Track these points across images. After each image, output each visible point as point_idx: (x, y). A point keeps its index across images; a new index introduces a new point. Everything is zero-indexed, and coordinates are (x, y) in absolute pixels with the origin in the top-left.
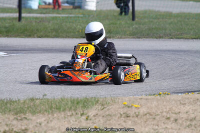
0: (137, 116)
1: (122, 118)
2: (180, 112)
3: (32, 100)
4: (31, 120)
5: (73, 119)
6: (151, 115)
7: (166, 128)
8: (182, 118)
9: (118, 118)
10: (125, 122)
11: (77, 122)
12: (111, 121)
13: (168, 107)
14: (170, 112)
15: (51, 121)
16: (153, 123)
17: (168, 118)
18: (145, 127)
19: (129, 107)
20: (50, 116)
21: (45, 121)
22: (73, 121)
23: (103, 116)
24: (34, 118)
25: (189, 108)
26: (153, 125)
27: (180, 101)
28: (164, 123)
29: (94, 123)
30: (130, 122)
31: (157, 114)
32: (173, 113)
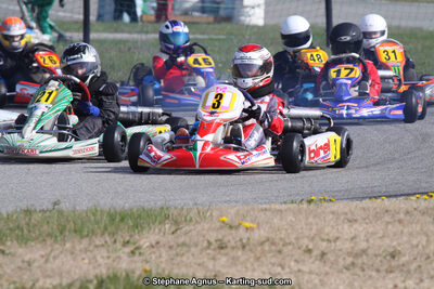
0: (244, 247)
1: (209, 251)
2: (337, 238)
3: (28, 212)
4: (13, 255)
5: (104, 252)
6: (273, 244)
7: (299, 271)
8: (341, 250)
9: (202, 250)
10: (214, 259)
11: (111, 260)
12: (184, 259)
13: (315, 227)
14: (317, 238)
15: (55, 258)
16: (273, 260)
17: (309, 251)
18: (254, 270)
19: (231, 227)
20: (57, 246)
21: (42, 256)
22: (103, 257)
23: (171, 247)
24: (20, 251)
25: (361, 229)
26: (273, 265)
27: (346, 214)
28: (296, 261)
29: (147, 262)
30: (224, 259)
31: (287, 241)
32: (323, 240)
